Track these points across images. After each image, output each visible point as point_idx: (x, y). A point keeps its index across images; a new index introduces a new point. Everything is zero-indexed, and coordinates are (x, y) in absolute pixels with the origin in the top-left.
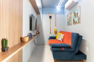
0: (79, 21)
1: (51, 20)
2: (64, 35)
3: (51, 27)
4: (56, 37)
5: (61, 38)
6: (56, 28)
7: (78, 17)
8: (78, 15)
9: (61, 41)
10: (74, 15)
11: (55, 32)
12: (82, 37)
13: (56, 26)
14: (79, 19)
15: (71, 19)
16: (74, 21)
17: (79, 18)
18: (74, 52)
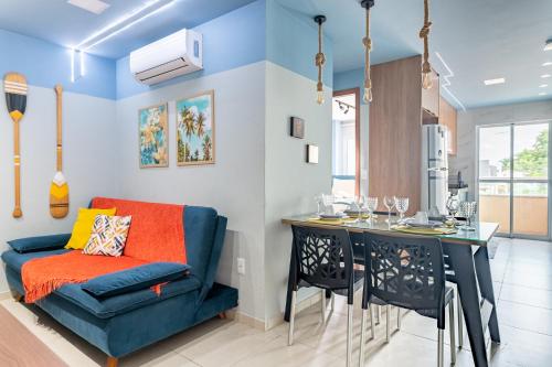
0: (207, 153)
1: (17, 121)
2: (128, 219)
3: (18, 169)
4: (67, 238)
5: (108, 239)
6: (59, 178)
7: (203, 137)
8: (204, 128)
9: (117, 253)
10: (181, 119)
11: (52, 206)
12: (225, 220)
13: (60, 168)
14: (208, 144)
15: (163, 138)
16: (180, 150)
17: (207, 140)
18: (199, 290)
